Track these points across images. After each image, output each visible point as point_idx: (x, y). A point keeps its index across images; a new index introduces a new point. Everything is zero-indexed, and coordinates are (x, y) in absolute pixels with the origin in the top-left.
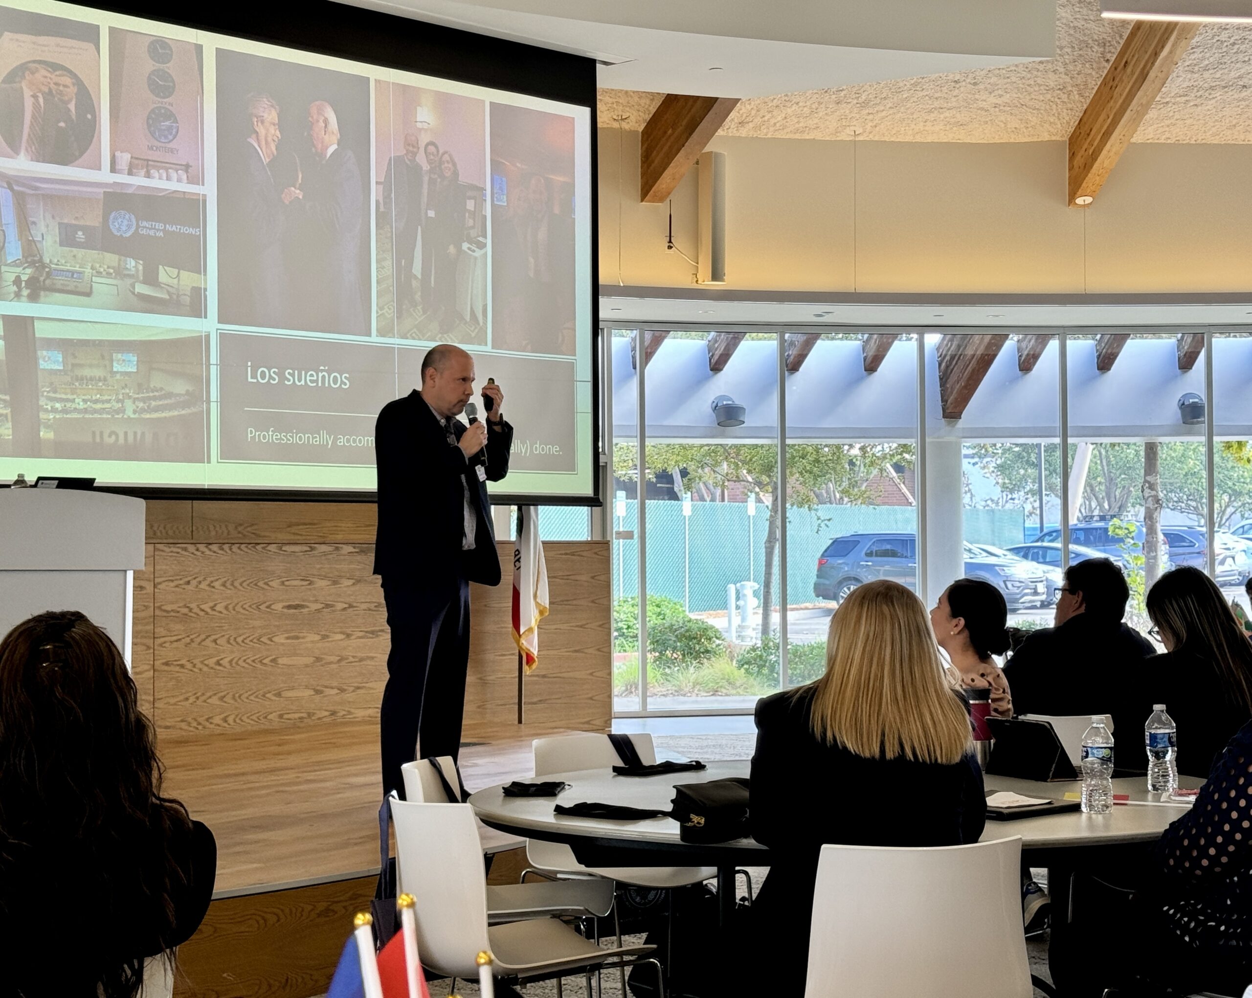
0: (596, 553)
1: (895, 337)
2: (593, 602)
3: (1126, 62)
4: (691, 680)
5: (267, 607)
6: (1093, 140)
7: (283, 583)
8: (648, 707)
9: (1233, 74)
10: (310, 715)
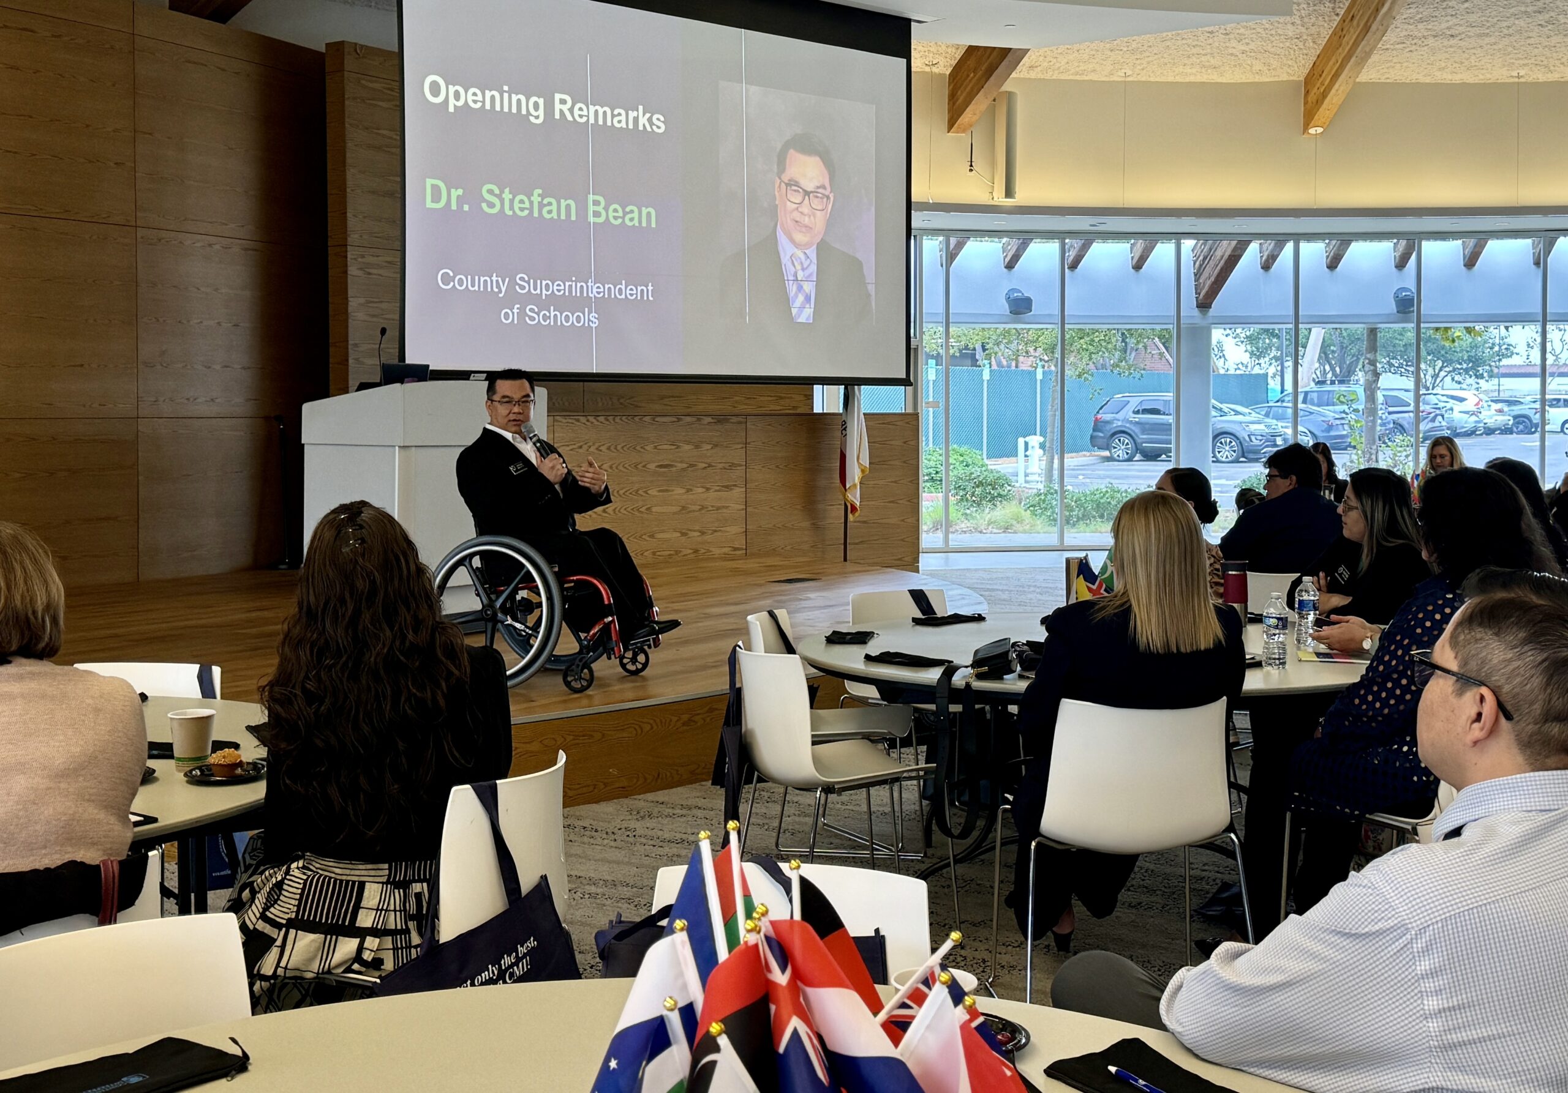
0: (907, 423)
1: (1156, 242)
2: (904, 462)
3: (1353, 16)
4: (987, 519)
5: (644, 466)
6: (1325, 79)
7: (655, 447)
8: (950, 543)
9: (1444, 25)
10: (677, 552)
